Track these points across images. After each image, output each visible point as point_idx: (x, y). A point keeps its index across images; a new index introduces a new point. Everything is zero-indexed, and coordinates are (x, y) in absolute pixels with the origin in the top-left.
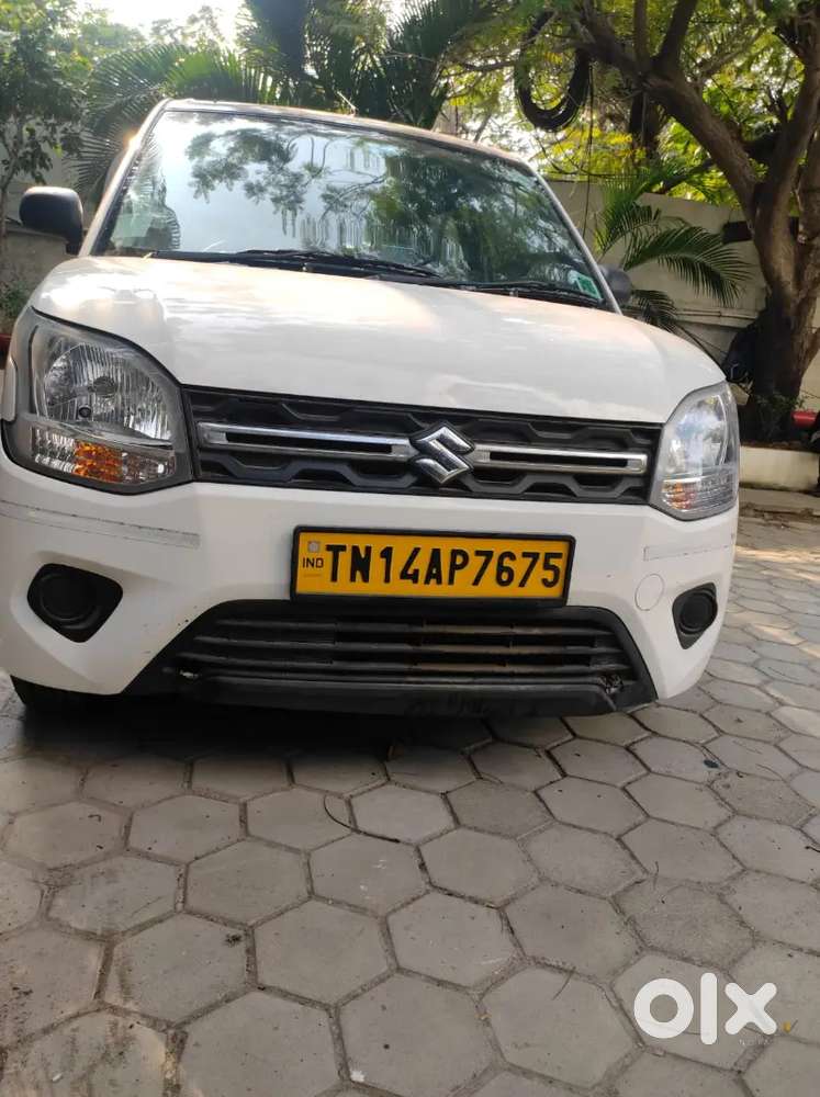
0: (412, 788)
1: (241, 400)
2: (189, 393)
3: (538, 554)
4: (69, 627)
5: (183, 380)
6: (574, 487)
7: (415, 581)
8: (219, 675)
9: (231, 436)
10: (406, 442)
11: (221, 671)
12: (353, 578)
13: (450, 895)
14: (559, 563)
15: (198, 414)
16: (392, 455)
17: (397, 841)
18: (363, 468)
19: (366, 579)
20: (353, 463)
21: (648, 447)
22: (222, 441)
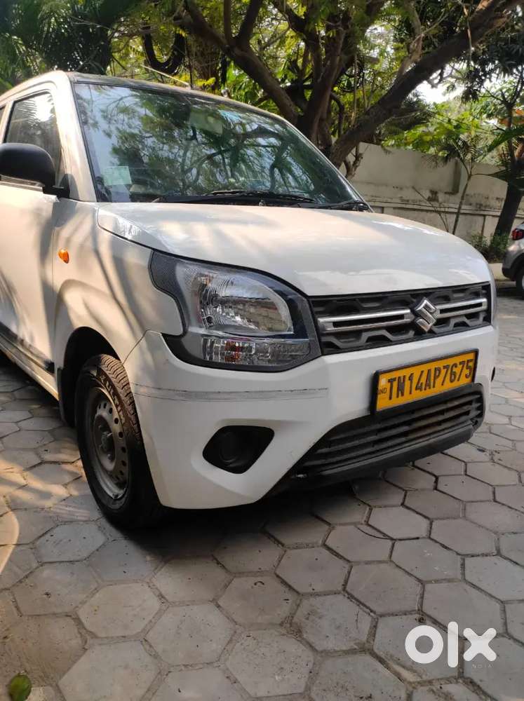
0: (385, 507)
1: (338, 301)
2: (313, 302)
3: (464, 362)
4: (231, 465)
5: (309, 293)
6: (467, 321)
7: (421, 390)
8: (322, 471)
9: (336, 324)
10: (408, 311)
11: (323, 468)
12: (398, 396)
13: (473, 556)
14: (471, 364)
15: (317, 313)
16: (405, 320)
17: (418, 538)
18: (394, 330)
19: (403, 395)
20: (389, 329)
21: (486, 294)
22: (331, 329)
